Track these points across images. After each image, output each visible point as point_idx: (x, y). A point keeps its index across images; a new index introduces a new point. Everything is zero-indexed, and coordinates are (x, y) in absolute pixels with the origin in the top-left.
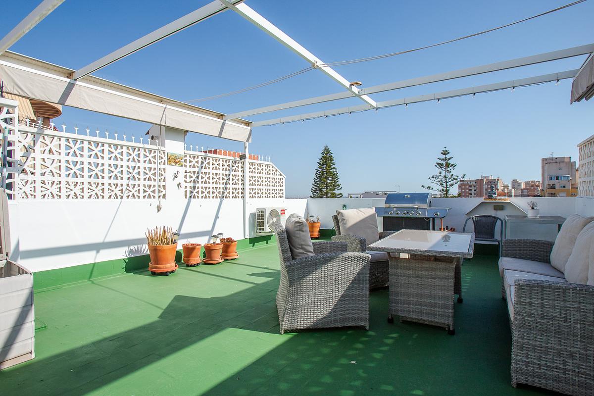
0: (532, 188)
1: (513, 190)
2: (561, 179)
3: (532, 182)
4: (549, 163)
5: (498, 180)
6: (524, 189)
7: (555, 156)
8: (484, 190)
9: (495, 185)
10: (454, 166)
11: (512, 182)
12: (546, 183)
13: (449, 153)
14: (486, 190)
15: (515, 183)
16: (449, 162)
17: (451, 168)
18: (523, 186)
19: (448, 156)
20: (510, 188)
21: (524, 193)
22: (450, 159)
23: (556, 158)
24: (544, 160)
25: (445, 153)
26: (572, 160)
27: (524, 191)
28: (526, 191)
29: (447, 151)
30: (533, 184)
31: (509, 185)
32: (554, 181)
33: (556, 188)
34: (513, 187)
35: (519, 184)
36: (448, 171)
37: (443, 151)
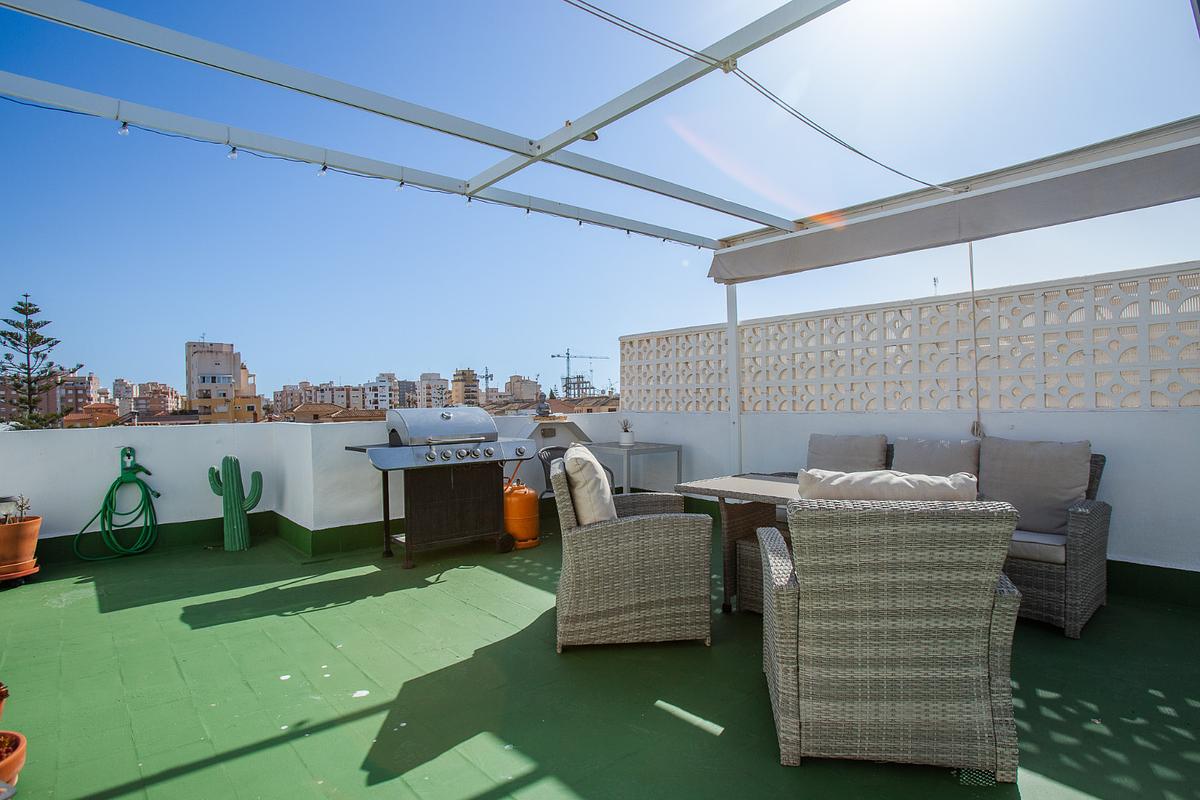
0: (156, 397)
1: (117, 400)
2: (219, 381)
3: (153, 384)
4: (201, 352)
5: (90, 378)
6: (140, 398)
7: (208, 340)
8: (58, 400)
9: (84, 391)
10: (52, 343)
11: (115, 385)
12: (196, 387)
13: (37, 310)
14: (62, 399)
15: (121, 388)
16: (39, 331)
17: (46, 346)
18: (136, 393)
19: (35, 318)
20: (110, 396)
21: (141, 407)
22: (38, 325)
23: (211, 345)
24: (190, 345)
25: (26, 309)
26: (235, 351)
27: (140, 402)
28: (143, 401)
29: (30, 305)
30: (154, 388)
31: (109, 391)
32: (208, 385)
33: (213, 397)
34: (117, 395)
35: (129, 390)
36: (38, 353)
37: (20, 303)
